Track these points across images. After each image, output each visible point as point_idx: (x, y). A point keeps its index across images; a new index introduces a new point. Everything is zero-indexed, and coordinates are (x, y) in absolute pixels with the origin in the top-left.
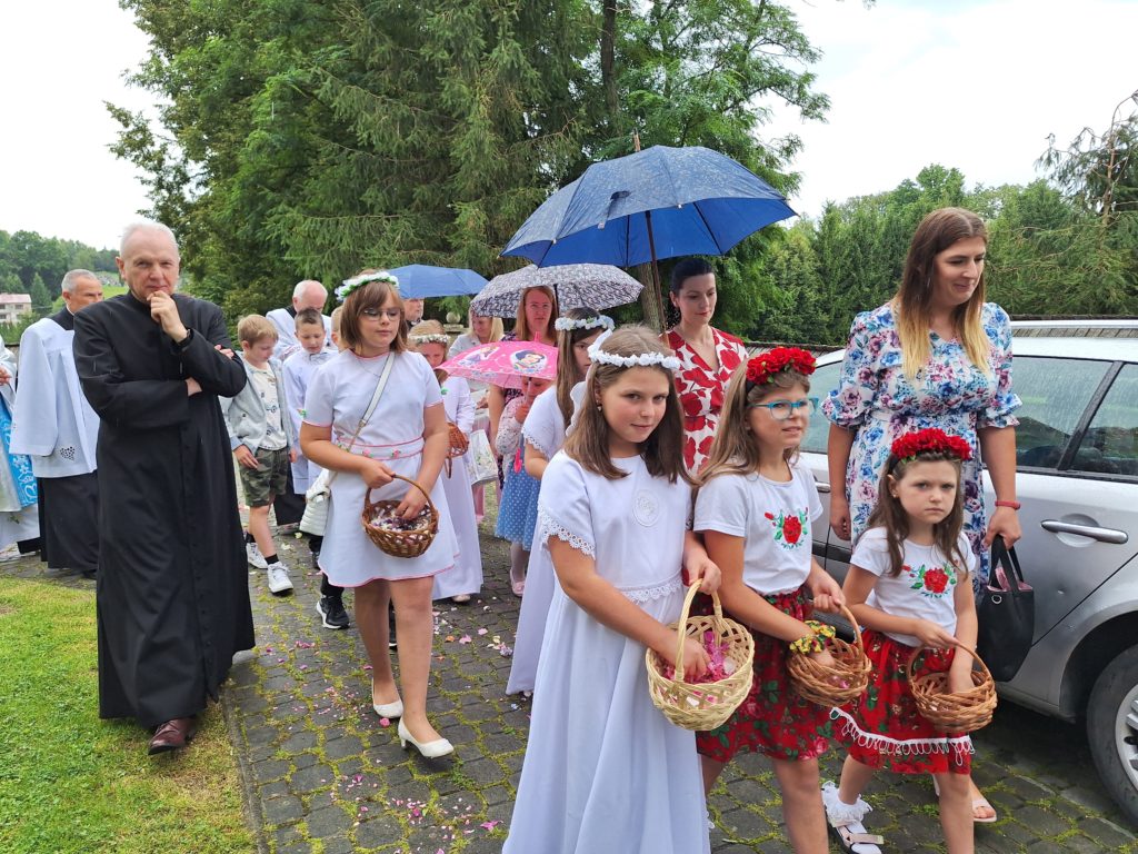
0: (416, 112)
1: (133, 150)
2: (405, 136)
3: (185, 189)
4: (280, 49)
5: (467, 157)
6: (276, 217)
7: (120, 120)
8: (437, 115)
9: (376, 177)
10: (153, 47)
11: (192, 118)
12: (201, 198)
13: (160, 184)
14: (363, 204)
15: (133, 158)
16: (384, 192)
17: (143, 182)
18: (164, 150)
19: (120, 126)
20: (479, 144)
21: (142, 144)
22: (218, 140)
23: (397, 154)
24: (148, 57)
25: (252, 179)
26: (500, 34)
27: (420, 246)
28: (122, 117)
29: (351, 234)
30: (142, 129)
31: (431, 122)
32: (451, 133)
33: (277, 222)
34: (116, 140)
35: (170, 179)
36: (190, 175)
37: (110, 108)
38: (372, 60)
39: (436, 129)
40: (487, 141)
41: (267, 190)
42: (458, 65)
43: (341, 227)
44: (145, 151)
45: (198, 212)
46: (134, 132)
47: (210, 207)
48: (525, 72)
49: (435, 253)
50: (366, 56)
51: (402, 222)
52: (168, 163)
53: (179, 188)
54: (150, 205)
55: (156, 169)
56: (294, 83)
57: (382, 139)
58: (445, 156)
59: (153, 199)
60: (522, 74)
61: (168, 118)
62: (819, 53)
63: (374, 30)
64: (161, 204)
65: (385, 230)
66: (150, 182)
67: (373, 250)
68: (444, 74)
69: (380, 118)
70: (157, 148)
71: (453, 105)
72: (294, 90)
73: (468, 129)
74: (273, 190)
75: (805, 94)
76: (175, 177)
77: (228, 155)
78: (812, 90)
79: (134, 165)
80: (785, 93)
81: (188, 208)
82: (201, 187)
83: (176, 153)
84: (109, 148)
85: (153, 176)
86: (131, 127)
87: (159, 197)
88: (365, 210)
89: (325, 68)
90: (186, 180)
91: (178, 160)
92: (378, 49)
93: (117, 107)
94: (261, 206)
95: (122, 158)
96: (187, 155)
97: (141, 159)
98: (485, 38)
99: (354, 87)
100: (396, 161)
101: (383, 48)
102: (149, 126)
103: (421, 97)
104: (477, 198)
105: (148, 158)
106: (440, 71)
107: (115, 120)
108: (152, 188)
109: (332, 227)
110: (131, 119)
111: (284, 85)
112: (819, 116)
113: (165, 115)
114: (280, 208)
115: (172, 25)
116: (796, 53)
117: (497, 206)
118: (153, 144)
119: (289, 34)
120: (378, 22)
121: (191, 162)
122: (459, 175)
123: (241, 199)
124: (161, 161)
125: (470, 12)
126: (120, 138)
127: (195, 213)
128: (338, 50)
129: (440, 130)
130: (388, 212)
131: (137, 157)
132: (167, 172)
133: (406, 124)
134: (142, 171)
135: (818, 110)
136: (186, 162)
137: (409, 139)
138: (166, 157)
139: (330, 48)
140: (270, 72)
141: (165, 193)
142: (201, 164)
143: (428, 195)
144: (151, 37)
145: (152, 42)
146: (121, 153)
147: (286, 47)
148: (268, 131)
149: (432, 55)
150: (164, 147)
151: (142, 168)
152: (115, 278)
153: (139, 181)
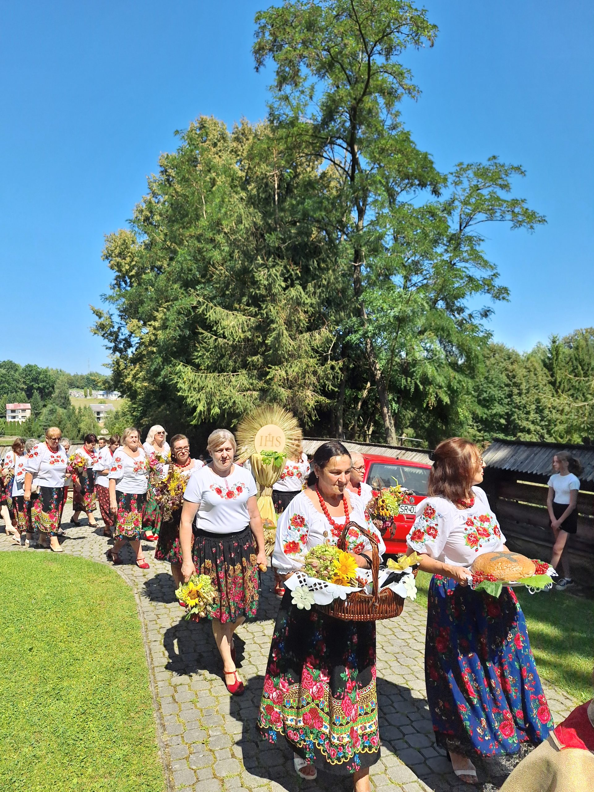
1: (102, 330)
3: (129, 351)
7: (97, 315)
13: (115, 349)
15: (102, 335)
19: (97, 318)
23: (239, 341)
25: (164, 352)
27: (249, 390)
29: (213, 383)
32: (268, 331)
34: (94, 325)
35: (121, 346)
36: (133, 343)
37: (92, 309)
38: (228, 292)
43: (208, 379)
44: (109, 331)
49: (258, 393)
50: (225, 290)
51: (241, 376)
52: (121, 337)
53: (125, 351)
55: (115, 340)
58: (264, 342)
59: (111, 358)
60: (302, 302)
65: (231, 381)
66: (110, 348)
69: (231, 323)
70: (116, 329)
71: (268, 317)
73: (274, 330)
75: (493, 287)
76: (124, 345)
77: (154, 334)
78: (498, 283)
79: (102, 338)
83: (126, 332)
84: (90, 329)
85: (112, 345)
86: (102, 319)
87: (115, 356)
89: (204, 297)
91: (127, 336)
95: (96, 335)
97: (106, 335)
99: (217, 309)
102: (112, 318)
103: (253, 310)
104: (281, 363)
105: (111, 334)
106: (261, 299)
107: (95, 315)
108: (111, 351)
109: (204, 379)
110: (103, 314)
112: (504, 298)
113: (122, 312)
115: (127, 267)
118: (113, 327)
124: (117, 337)
126: (96, 324)
130: (234, 371)
131: (104, 334)
132: (120, 342)
133: (244, 325)
134: (106, 342)
135: (503, 295)
136: (130, 337)
137: (245, 334)
138: (120, 334)
141: (118, 354)
143: (255, 362)
144: (117, 273)
146: (96, 332)
150: (119, 328)
151: (106, 340)
152: (82, 393)
153: (105, 347)
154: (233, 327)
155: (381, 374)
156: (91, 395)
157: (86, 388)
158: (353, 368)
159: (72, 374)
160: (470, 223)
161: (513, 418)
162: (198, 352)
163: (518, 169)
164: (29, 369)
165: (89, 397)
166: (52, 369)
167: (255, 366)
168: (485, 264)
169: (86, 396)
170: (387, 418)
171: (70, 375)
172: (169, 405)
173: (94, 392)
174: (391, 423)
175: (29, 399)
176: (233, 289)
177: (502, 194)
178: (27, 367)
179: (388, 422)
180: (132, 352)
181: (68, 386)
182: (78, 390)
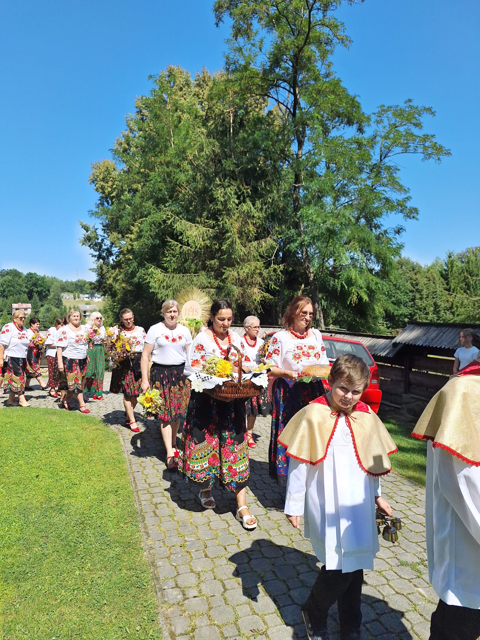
1: (89, 242)
2: (203, 240)
3: (111, 259)
9: (191, 257)
10: (101, 199)
13: (100, 257)
15: (89, 245)
16: (194, 263)
19: (85, 232)
21: (93, 239)
23: (200, 248)
24: (99, 202)
27: (208, 287)
28: (86, 228)
29: (179, 282)
34: (83, 237)
35: (104, 254)
36: (114, 252)
37: (81, 224)
43: (175, 279)
44: (94, 242)
46: (90, 234)
50: (189, 207)
51: (201, 277)
52: (104, 247)
53: (107, 259)
54: (95, 266)
55: (100, 250)
57: (194, 242)
59: (96, 264)
64: (99, 266)
65: (193, 280)
66: (95, 256)
69: (194, 233)
70: (100, 241)
73: (229, 238)
76: (106, 253)
79: (89, 248)
83: (107, 243)
84: (79, 241)
85: (97, 253)
86: (89, 232)
87: (99, 263)
88: (186, 272)
89: (172, 212)
90: (111, 254)
91: (108, 246)
92: (194, 204)
93: (84, 224)
95: (84, 245)
97: (92, 246)
98: (238, 199)
99: (183, 221)
100: (199, 250)
102: (97, 232)
104: (233, 266)
105: (96, 245)
107: (83, 229)
108: (96, 258)
110: (90, 228)
112: (414, 218)
113: (104, 227)
118: (98, 239)
124: (101, 247)
132: (103, 251)
134: (92, 251)
135: (413, 215)
136: (111, 247)
138: (103, 245)
141: (101, 260)
145: (101, 197)
146: (84, 243)
150: (103, 240)
151: (92, 250)
152: (72, 295)
153: (91, 255)
154: (196, 237)
155: (314, 276)
156: (79, 297)
157: (75, 292)
158: (291, 271)
159: (64, 281)
160: (389, 155)
161: (415, 317)
162: (167, 257)
163: (429, 110)
164: (30, 276)
165: (77, 300)
166: (48, 277)
167: (212, 269)
168: (401, 189)
169: (75, 299)
170: (318, 312)
171: (62, 281)
172: (142, 302)
173: (81, 295)
174: (320, 316)
175: (30, 300)
176: (196, 207)
177: (415, 131)
178: (28, 274)
179: (318, 315)
180: (113, 260)
181: (60, 290)
182: (69, 293)
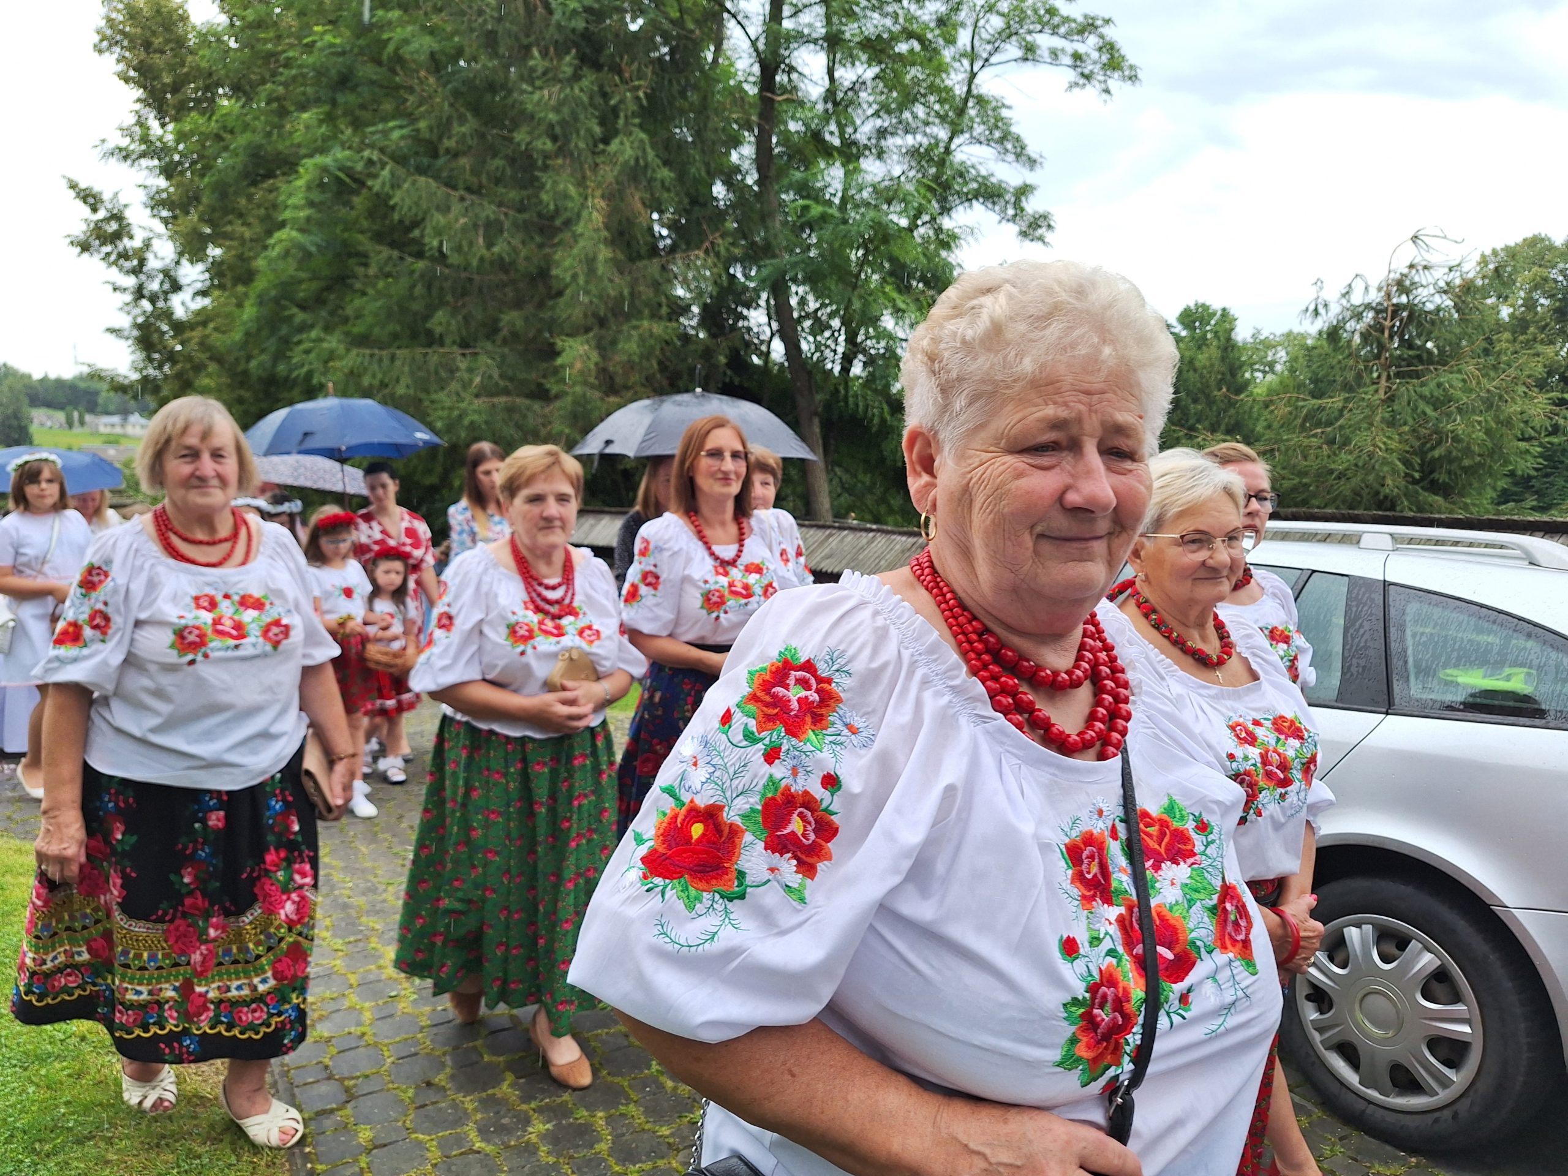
0: (506, 214)
1: (102, 244)
2: (489, 245)
4: (321, 122)
5: (575, 277)
6: (306, 345)
7: (85, 202)
8: (535, 219)
9: (449, 298)
10: (138, 106)
11: (189, 204)
12: (198, 313)
13: (139, 293)
14: (429, 333)
15: (102, 255)
16: (460, 317)
17: (115, 289)
18: (147, 244)
19: (86, 211)
20: (590, 262)
21: (117, 236)
22: (227, 236)
23: (479, 268)
24: (132, 119)
25: (273, 293)
26: (621, 122)
27: (506, 392)
28: (91, 199)
29: (412, 373)
30: (117, 217)
31: (526, 228)
32: (554, 245)
33: (307, 352)
34: (79, 229)
35: (154, 286)
36: (183, 281)
37: (73, 186)
38: (449, 143)
39: (532, 238)
40: (601, 257)
41: (295, 310)
42: (565, 157)
43: (398, 363)
44: (121, 248)
45: (194, 334)
46: (107, 220)
47: (211, 325)
48: (654, 171)
49: (528, 402)
50: (440, 138)
51: (484, 360)
52: (153, 264)
53: (166, 300)
54: (124, 322)
55: (136, 271)
56: (340, 169)
57: (458, 249)
58: (543, 273)
59: (129, 313)
60: (649, 173)
61: (156, 203)
62: (1039, 160)
63: (451, 105)
64: (140, 320)
65: (458, 369)
66: (125, 289)
67: (442, 396)
68: (545, 168)
69: (457, 220)
70: (137, 243)
71: (557, 210)
72: (338, 179)
73: (576, 242)
74: (303, 307)
75: (1022, 210)
76: (162, 283)
77: (240, 257)
78: (1032, 205)
79: (103, 265)
80: (997, 208)
81: (179, 327)
82: (199, 299)
83: (164, 251)
84: (68, 240)
85: (131, 281)
86: (102, 214)
87: (137, 311)
88: (432, 340)
89: (382, 150)
90: (176, 287)
91: (168, 261)
92: (458, 129)
93: (82, 186)
94: (284, 330)
95: (86, 255)
96: (181, 254)
97: (113, 257)
98: (602, 124)
99: (422, 180)
100: (476, 277)
101: (463, 129)
102: (128, 214)
103: (513, 195)
104: (587, 330)
105: (124, 255)
106: (540, 163)
107: (79, 203)
108: (128, 297)
109: (386, 362)
110: (102, 202)
111: (325, 169)
112: (1041, 239)
113: (152, 198)
114: (314, 334)
115: (167, 79)
116: (1011, 157)
117: (614, 343)
118: (131, 237)
119: (334, 103)
120: (456, 93)
121: (184, 262)
122: (562, 301)
123: (258, 319)
124: (142, 262)
125: (582, 90)
126: (84, 227)
127: (187, 334)
128: (401, 127)
129: (538, 239)
130: (464, 344)
131: (108, 254)
132: (150, 277)
133: (492, 230)
134: (114, 274)
135: (1040, 231)
136: (178, 263)
137: (496, 249)
138: (150, 256)
139: (391, 124)
140: (303, 151)
141: (146, 305)
142: (200, 267)
143: (519, 323)
144: (139, 93)
145: (139, 100)
146: (85, 247)
147: (329, 118)
148: (301, 230)
149: (529, 144)
150: (147, 241)
151: (114, 269)
152: (60, 416)
153: (110, 288)
156: (82, 424)
157: (69, 408)
159: (36, 377)
160: (992, 61)
165: (77, 429)
169: (71, 427)
171: (31, 377)
173: (90, 418)
180: (183, 303)
181: (26, 401)
182: (50, 412)
